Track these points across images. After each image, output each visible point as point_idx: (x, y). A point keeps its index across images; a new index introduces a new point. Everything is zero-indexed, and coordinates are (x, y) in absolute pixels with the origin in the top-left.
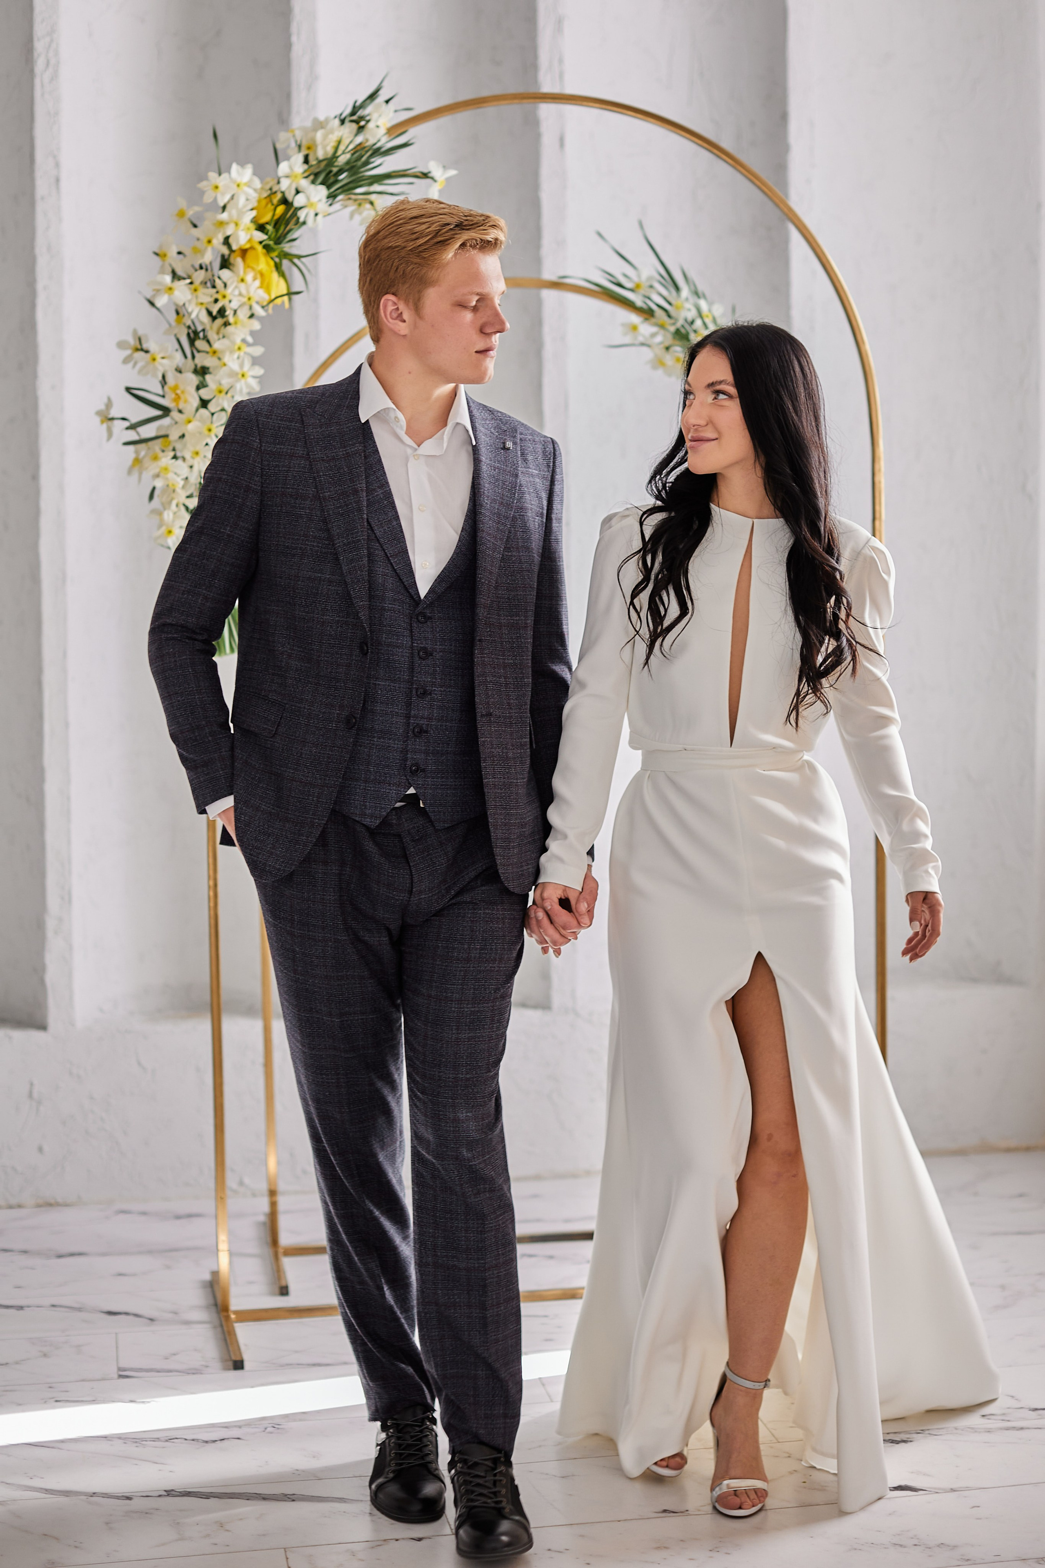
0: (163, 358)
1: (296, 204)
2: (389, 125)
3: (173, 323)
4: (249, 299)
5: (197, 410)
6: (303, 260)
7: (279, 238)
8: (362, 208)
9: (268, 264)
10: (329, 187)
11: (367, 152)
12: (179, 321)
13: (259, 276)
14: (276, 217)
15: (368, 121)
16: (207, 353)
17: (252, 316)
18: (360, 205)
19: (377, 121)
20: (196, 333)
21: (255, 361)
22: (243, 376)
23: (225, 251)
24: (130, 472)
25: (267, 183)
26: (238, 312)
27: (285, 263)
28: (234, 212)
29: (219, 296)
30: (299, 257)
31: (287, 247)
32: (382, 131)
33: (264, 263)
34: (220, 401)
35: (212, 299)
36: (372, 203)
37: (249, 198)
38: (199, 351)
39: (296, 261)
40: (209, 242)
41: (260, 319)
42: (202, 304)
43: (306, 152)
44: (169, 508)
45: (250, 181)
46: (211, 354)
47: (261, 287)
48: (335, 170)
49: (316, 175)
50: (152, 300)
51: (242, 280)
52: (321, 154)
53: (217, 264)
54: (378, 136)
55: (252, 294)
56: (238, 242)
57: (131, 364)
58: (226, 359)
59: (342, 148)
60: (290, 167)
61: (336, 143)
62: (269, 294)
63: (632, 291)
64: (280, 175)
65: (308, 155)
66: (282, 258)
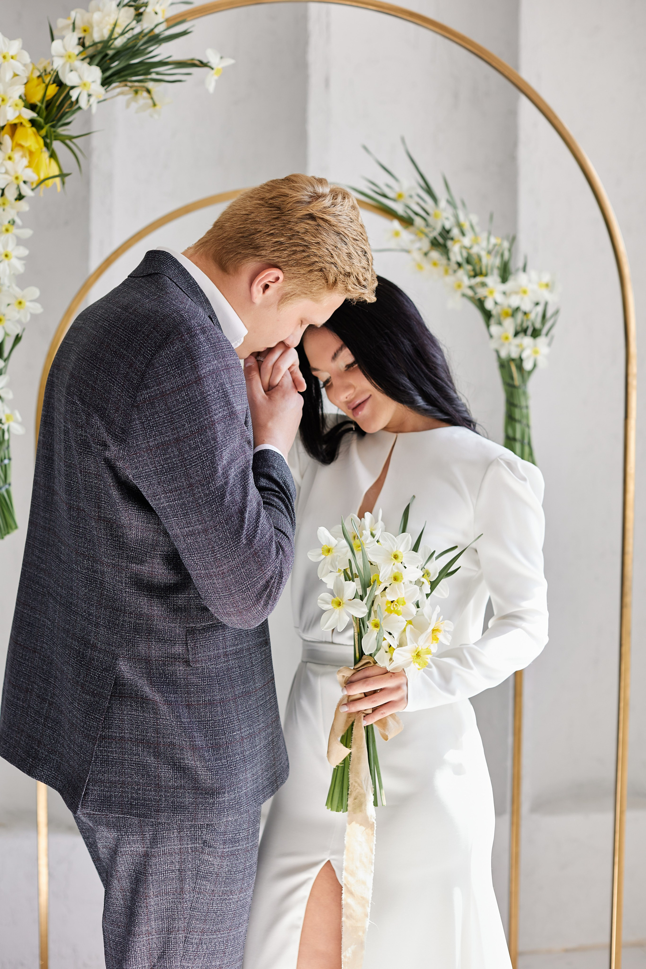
1: (69, 83)
2: (167, 14)
4: (17, 178)
6: (75, 140)
7: (52, 119)
8: (139, 96)
9: (37, 144)
10: (104, 71)
11: (144, 36)
13: (27, 154)
14: (48, 98)
15: (147, 8)
17: (20, 197)
18: (136, 92)
19: (154, 7)
22: (6, 256)
25: (39, 61)
26: (6, 191)
27: (57, 145)
30: (71, 138)
31: (60, 129)
32: (160, 18)
33: (32, 141)
36: (148, 91)
37: (18, 73)
39: (68, 142)
41: (29, 201)
43: (81, 35)
45: (19, 54)
47: (29, 166)
48: (111, 52)
49: (92, 57)
51: (10, 158)
52: (97, 37)
54: (155, 24)
55: (19, 173)
59: (118, 31)
60: (64, 47)
61: (112, 26)
62: (38, 175)
63: (394, 200)
64: (53, 52)
65: (84, 38)
66: (53, 138)
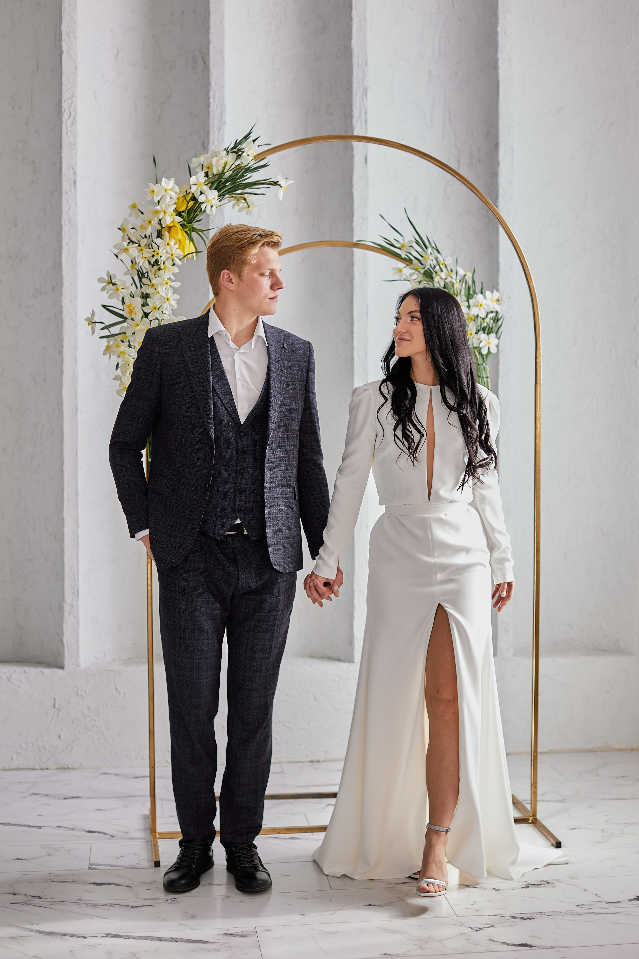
0: (123, 289)
1: (200, 201)
2: (255, 154)
3: (130, 269)
4: (172, 255)
5: (142, 319)
6: (203, 232)
7: (191, 219)
8: (239, 202)
9: (183, 235)
10: (219, 191)
11: (242, 170)
12: (132, 267)
13: (178, 242)
14: (188, 208)
15: (243, 152)
16: (149, 285)
17: (174, 265)
18: (238, 200)
19: (248, 152)
20: (143, 274)
21: (175, 291)
22: (168, 300)
23: (160, 228)
24: (104, 354)
25: (184, 188)
26: (166, 262)
27: (194, 234)
28: (164, 206)
29: (155, 255)
30: (202, 231)
31: (196, 225)
32: (251, 157)
33: (181, 234)
34: (155, 313)
35: (151, 256)
36: (245, 199)
37: (172, 197)
38: (144, 285)
39: (200, 233)
40: (150, 222)
41: (179, 267)
42: (145, 258)
43: (206, 171)
44: (125, 375)
45: (173, 187)
46: (151, 286)
47: (179, 248)
48: (223, 180)
49: (213, 183)
50: (117, 255)
51: (168, 244)
52: (215, 172)
53: (155, 235)
54: (249, 161)
55: (173, 253)
56: (166, 222)
57: (106, 291)
58: (159, 289)
59: (227, 167)
60: (197, 179)
61: (224, 165)
62: (184, 253)
63: (400, 249)
64: (191, 183)
65: (208, 172)
66: (192, 231)
